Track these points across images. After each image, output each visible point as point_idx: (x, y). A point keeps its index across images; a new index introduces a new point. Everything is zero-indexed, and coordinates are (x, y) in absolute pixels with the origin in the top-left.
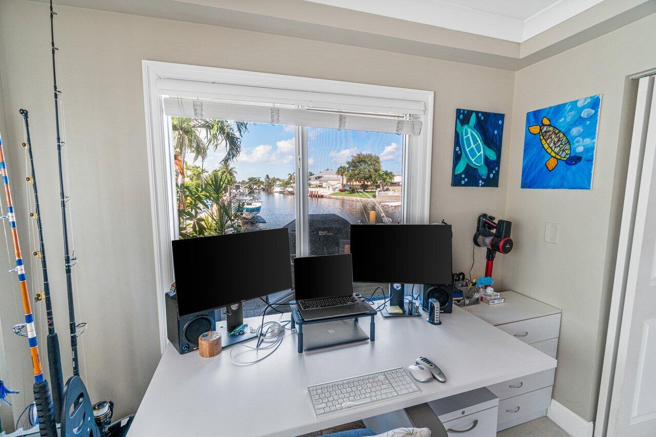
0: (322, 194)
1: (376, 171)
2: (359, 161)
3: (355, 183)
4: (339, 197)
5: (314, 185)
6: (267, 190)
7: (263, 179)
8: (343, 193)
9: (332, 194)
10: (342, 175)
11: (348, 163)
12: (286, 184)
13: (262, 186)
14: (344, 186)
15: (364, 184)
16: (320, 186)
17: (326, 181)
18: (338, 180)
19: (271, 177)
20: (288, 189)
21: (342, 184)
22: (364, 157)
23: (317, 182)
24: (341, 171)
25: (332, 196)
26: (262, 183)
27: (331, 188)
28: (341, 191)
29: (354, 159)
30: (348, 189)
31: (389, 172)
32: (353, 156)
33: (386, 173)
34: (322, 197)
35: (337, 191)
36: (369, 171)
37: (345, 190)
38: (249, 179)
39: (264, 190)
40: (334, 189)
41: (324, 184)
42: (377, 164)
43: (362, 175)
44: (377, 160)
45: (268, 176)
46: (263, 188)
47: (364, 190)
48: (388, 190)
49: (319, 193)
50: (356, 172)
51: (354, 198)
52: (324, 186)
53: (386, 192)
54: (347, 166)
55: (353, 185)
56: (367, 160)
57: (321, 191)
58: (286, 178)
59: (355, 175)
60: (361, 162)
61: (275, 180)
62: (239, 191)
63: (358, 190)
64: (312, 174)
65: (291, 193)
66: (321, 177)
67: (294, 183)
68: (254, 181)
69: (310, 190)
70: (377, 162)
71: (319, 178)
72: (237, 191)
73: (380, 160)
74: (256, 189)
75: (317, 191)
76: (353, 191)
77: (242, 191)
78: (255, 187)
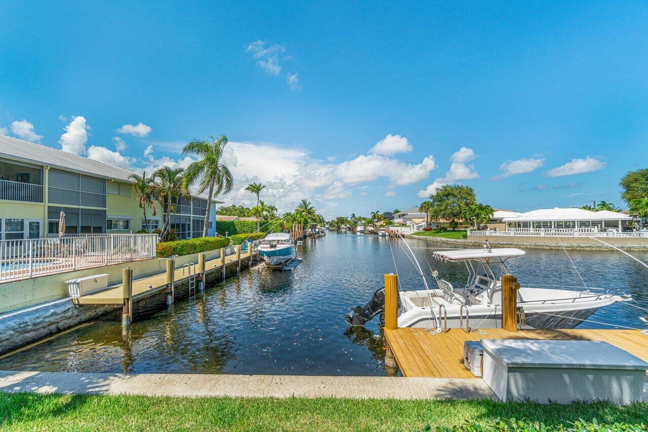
0: (403, 233)
1: (467, 204)
2: (446, 194)
3: (441, 221)
4: (421, 237)
5: (397, 223)
6: (353, 230)
7: (349, 219)
8: (427, 233)
9: (416, 234)
10: (427, 212)
11: (432, 197)
12: (370, 222)
13: (348, 226)
14: (429, 224)
15: (454, 221)
16: (404, 225)
17: (410, 219)
18: (423, 218)
19: (357, 216)
20: (368, 228)
21: (427, 223)
22: (452, 189)
23: (401, 220)
24: (425, 207)
25: (413, 236)
26: (349, 222)
27: (415, 226)
28: (426, 230)
29: (439, 192)
30: (434, 227)
31: (484, 206)
33: (481, 208)
34: (403, 236)
35: (421, 229)
36: (459, 205)
37: (431, 229)
38: (337, 218)
40: (418, 228)
41: (408, 223)
42: (469, 197)
43: (449, 210)
44: (469, 192)
45: (353, 215)
46: (349, 227)
47: (454, 228)
48: (485, 228)
49: (399, 233)
50: (442, 208)
51: (439, 239)
52: (408, 225)
53: (482, 231)
54: (432, 201)
55: (440, 223)
56: (455, 193)
57: (402, 230)
58: (369, 216)
59: (441, 211)
60: (448, 195)
61: (360, 219)
62: (315, 231)
63: (446, 229)
64: (397, 212)
65: (371, 232)
66: (405, 215)
67: (378, 222)
68: (341, 221)
69: (391, 228)
70: (470, 195)
71: (403, 216)
72: (312, 230)
73: (475, 192)
74: (343, 228)
75: (398, 231)
76: (441, 230)
77: (317, 230)
78: (343, 226)
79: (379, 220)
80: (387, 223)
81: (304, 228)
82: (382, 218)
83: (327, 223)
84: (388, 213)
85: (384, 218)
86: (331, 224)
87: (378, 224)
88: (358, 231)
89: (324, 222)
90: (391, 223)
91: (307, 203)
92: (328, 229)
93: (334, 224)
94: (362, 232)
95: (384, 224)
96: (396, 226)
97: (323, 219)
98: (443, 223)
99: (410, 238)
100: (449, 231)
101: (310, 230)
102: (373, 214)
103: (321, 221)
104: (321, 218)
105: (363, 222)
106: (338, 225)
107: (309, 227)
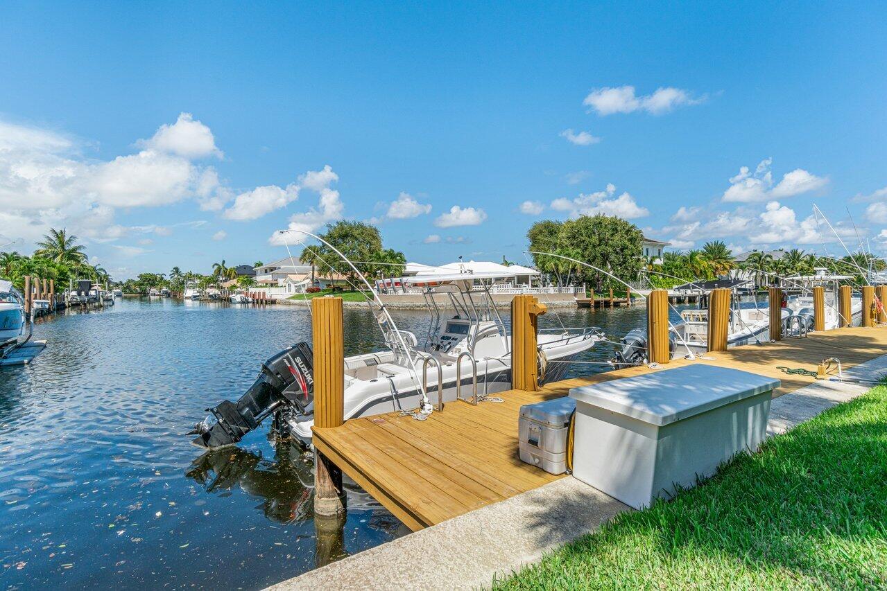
0: (273, 297)
1: (371, 252)
2: (342, 235)
3: (335, 277)
5: (261, 282)
6: (175, 296)
7: (167, 278)
8: (314, 295)
9: (293, 298)
10: (312, 263)
11: (321, 238)
12: (212, 281)
13: (164, 289)
14: (315, 282)
16: (274, 285)
17: (285, 276)
18: (305, 273)
19: (184, 271)
20: (208, 290)
21: (313, 280)
22: (351, 227)
23: (269, 278)
24: (308, 255)
25: (292, 301)
26: (167, 283)
27: (293, 286)
28: (310, 291)
29: (333, 230)
30: (325, 287)
31: (396, 252)
32: (329, 226)
33: (392, 255)
34: (273, 302)
35: (303, 291)
36: (360, 252)
37: (318, 290)
38: (141, 276)
39: (168, 295)
40: (298, 288)
41: (281, 281)
42: (374, 241)
44: (374, 234)
45: (177, 270)
46: (166, 293)
47: (353, 287)
49: (268, 297)
52: (280, 285)
54: (320, 244)
55: (332, 280)
56: (356, 233)
57: (271, 293)
58: (209, 272)
60: (345, 236)
61: (190, 276)
62: (87, 294)
63: (342, 289)
64: (260, 264)
65: (215, 298)
66: (275, 268)
67: (226, 281)
68: (150, 281)
69: (252, 290)
70: (375, 238)
71: (272, 270)
72: (79, 294)
73: (381, 234)
74: (154, 295)
75: (264, 293)
76: (334, 290)
77: (92, 293)
78: (153, 290)
79: (228, 277)
80: (244, 283)
81: (56, 290)
82: (233, 274)
83: (117, 285)
84: (245, 267)
85: (237, 275)
86: (127, 287)
87: (227, 285)
88: (187, 298)
89: (109, 282)
90: (251, 282)
91: (66, 239)
92: (119, 295)
93: (133, 287)
94: (195, 298)
95: (239, 285)
96: (261, 287)
97: (106, 276)
98: (337, 281)
99: (286, 303)
100: (346, 292)
101: (74, 293)
102: (216, 267)
103: (104, 279)
104: (103, 273)
105: (198, 281)
106: (141, 289)
107: (71, 288)
